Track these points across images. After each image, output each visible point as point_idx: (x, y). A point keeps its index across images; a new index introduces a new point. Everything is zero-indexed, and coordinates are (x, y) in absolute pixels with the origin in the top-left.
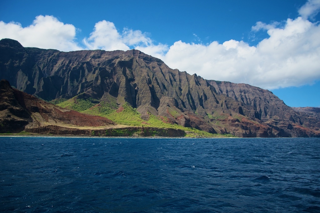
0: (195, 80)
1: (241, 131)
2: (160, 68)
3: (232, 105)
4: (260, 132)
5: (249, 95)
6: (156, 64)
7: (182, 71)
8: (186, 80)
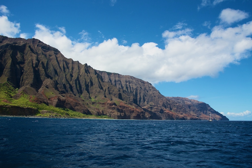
0: (85, 69)
1: (116, 113)
2: (56, 57)
3: (113, 91)
4: (134, 115)
5: (133, 85)
6: (53, 53)
7: (75, 61)
8: (78, 68)
